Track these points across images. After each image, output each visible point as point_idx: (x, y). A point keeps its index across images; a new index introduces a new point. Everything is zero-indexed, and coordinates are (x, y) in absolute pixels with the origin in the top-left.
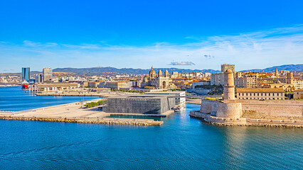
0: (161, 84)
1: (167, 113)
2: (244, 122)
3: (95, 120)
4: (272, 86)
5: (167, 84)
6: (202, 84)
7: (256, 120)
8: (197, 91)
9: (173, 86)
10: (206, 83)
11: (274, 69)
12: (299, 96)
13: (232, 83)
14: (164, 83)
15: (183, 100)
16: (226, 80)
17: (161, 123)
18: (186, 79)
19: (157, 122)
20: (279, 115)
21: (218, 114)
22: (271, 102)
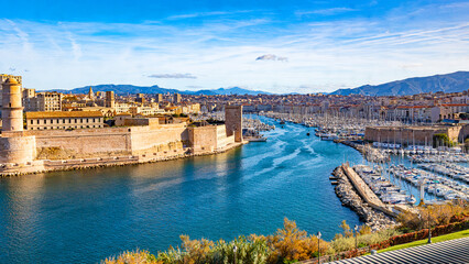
2: (40, 166)
7: (62, 160)
11: (87, 90)
13: (17, 102)
16: (8, 96)
20: (96, 150)
22: (83, 133)
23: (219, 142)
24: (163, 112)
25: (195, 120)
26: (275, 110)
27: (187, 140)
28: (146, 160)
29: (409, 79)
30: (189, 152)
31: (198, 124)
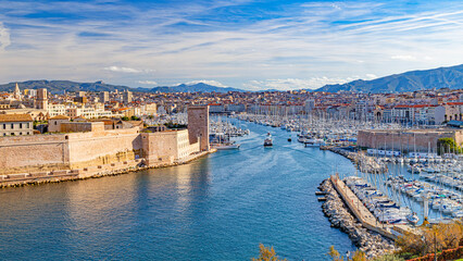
20: (23, 164)
23: (180, 151)
24: (109, 114)
25: (150, 123)
26: (248, 111)
27: (140, 149)
28: (88, 175)
29: (408, 73)
30: (142, 164)
31: (154, 129)
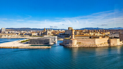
0: (48, 34)
1: (52, 44)
2: (77, 46)
3: (26, 47)
4: (84, 34)
5: (50, 34)
6: (62, 34)
7: (81, 45)
8: (61, 36)
9: (52, 34)
10: (63, 33)
12: (93, 37)
13: (73, 33)
14: (49, 33)
15: (56, 39)
16: (72, 32)
17: (50, 47)
18: (56, 32)
19: (49, 47)
20: (88, 43)
21: (69, 43)
22: (85, 39)
23: (118, 43)
27: (109, 42)
28: (99, 46)
30: (109, 45)
31: (111, 38)
